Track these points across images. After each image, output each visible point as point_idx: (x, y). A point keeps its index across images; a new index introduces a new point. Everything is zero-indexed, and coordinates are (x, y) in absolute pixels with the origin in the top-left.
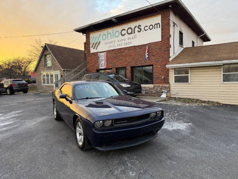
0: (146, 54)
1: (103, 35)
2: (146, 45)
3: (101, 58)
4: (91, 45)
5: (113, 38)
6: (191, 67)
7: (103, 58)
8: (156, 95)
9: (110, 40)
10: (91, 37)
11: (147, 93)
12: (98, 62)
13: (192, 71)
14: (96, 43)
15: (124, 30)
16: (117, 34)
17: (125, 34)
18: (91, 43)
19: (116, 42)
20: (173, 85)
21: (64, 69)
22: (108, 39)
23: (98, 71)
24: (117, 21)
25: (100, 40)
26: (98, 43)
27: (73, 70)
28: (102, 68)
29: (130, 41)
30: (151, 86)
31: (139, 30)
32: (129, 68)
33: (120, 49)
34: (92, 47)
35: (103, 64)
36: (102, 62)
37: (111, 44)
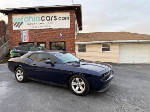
1: (25, 18)
2: (60, 29)
3: (24, 35)
4: (13, 24)
5: (35, 21)
6: (87, 44)
7: (26, 35)
9: (32, 22)
10: (14, 18)
12: (21, 37)
13: (87, 46)
14: (19, 23)
15: (44, 17)
16: (38, 19)
17: (44, 20)
18: (13, 22)
19: (37, 24)
20: (78, 54)
22: (30, 21)
23: (20, 44)
24: (39, 10)
25: (23, 21)
26: (20, 23)
28: (25, 42)
29: (48, 25)
31: (55, 19)
32: (48, 43)
33: (40, 29)
34: (14, 26)
35: (25, 39)
36: (24, 37)
37: (33, 25)
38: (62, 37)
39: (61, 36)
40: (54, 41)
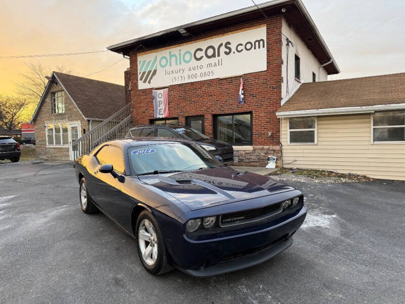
0: (240, 93)
1: (161, 59)
2: (241, 76)
3: (158, 99)
4: (139, 76)
5: (180, 63)
7: (161, 99)
8: (258, 164)
9: (174, 67)
10: (140, 62)
11: (241, 161)
12: (153, 107)
13: (320, 122)
14: (150, 72)
15: (200, 50)
16: (187, 57)
17: (202, 57)
18: (139, 72)
19: (186, 70)
20: (288, 147)
21: (89, 119)
22: (171, 65)
23: (152, 121)
24: (188, 34)
25: (156, 67)
27: (106, 121)
28: (161, 117)
29: (210, 69)
30: (249, 148)
31: (228, 51)
32: (209, 118)
33: (192, 84)
34: (141, 79)
35: (161, 110)
36: (159, 106)
37: (177, 75)
38: (244, 99)
39: (242, 96)
40: (222, 113)
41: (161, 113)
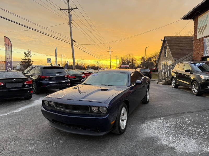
3: (206, 44)
18: (198, 28)
21: (175, 59)
26: (204, 26)
34: (198, 33)
35: (207, 51)
41: (207, 53)
